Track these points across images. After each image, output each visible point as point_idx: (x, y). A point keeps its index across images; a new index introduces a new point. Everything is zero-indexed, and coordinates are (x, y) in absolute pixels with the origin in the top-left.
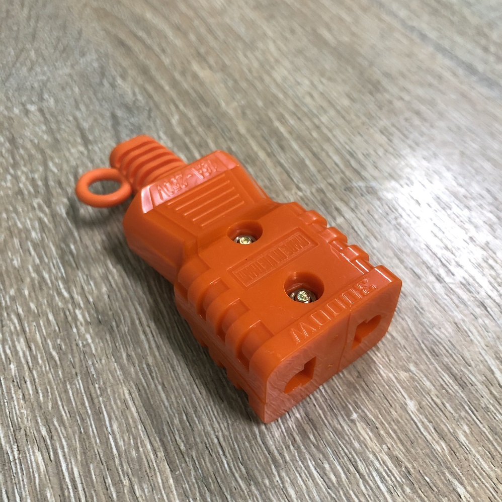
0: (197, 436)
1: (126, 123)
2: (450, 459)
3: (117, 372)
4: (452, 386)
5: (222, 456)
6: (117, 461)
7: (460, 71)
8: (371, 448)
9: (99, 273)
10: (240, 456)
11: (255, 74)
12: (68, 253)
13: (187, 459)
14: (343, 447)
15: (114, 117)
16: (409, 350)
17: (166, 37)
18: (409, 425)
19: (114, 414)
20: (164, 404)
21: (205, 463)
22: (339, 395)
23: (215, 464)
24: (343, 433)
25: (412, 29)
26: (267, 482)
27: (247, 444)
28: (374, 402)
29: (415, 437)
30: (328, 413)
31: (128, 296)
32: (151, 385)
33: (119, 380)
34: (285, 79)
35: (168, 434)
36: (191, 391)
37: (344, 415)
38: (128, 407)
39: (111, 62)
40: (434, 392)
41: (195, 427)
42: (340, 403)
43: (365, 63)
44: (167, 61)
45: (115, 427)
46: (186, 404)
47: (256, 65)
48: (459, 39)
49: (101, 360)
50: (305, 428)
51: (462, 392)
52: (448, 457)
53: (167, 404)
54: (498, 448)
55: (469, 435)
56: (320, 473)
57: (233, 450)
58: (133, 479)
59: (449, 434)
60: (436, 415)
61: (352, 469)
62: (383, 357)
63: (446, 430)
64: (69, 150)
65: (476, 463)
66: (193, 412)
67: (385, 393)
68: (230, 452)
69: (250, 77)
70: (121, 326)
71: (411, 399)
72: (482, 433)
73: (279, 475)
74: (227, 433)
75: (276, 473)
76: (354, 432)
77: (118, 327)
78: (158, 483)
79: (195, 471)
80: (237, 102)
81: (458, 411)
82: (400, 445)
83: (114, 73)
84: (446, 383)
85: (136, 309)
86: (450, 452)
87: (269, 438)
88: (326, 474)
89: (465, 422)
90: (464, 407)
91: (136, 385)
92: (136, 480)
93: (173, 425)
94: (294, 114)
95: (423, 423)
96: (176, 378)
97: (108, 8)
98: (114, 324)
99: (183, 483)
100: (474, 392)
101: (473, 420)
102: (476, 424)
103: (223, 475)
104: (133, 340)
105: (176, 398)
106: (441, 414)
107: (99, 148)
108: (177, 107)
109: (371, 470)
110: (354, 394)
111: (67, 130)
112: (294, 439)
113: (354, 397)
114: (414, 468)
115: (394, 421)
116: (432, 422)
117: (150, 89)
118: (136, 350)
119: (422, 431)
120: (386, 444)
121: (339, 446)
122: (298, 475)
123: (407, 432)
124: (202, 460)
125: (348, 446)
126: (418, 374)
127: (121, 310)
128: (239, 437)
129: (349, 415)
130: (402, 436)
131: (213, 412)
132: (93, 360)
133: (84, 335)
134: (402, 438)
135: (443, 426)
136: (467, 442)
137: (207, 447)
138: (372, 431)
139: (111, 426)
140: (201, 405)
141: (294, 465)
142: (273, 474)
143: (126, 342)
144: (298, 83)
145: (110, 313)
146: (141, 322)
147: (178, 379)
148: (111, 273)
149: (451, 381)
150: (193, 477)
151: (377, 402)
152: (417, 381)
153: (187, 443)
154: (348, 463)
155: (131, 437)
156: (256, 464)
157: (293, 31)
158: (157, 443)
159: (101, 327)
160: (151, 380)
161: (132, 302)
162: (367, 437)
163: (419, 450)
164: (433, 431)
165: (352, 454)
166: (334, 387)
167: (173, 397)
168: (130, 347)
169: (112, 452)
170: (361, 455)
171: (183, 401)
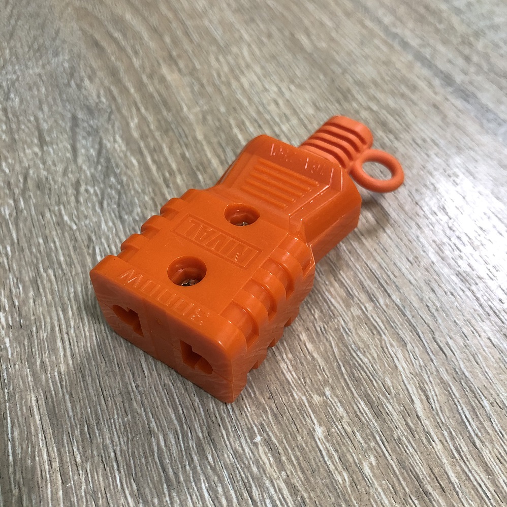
0: (94, 449)
1: (86, 125)
2: (350, 491)
3: (28, 379)
4: (366, 414)
5: (116, 471)
6: (11, 469)
7: (437, 82)
8: (269, 474)
9: (29, 276)
10: (134, 473)
11: (223, 79)
12: (3, 255)
13: (81, 472)
14: (241, 471)
15: (74, 118)
16: (328, 373)
17: (141, 38)
18: (313, 452)
19: (18, 420)
20: (68, 414)
21: (98, 477)
22: (247, 416)
23: (108, 479)
24: (243, 456)
25: (395, 36)
26: (156, 501)
27: (143, 460)
28: (281, 425)
29: (317, 466)
30: (232, 434)
31: (52, 301)
32: (59, 393)
33: (29, 386)
34: (252, 85)
35: (66, 445)
36: (97, 402)
37: (247, 438)
38: (32, 415)
39: (82, 63)
40: (346, 419)
41: (95, 439)
42: (246, 425)
43: (338, 70)
44: (137, 63)
45: (16, 434)
46: (90, 415)
47: (226, 69)
48: (441, 48)
49: (15, 365)
50: (205, 448)
51: (376, 421)
52: (349, 489)
53: (71, 414)
54: (403, 482)
55: (375, 468)
56: (212, 496)
57: (128, 466)
58: (23, 489)
59: (353, 465)
60: (344, 444)
61: (246, 495)
62: (299, 379)
63: (351, 460)
64: (24, 150)
65: (376, 497)
66: (95, 424)
67: (294, 416)
68: (125, 467)
69: (217, 82)
70: (41, 332)
71: (320, 425)
72: (389, 465)
73: (170, 495)
74: (125, 448)
75: (167, 493)
76: (254, 456)
77: (37, 332)
78: (47, 495)
79: (87, 485)
80: (200, 107)
81: (368, 441)
82: (299, 473)
83: (83, 74)
84: (360, 411)
85: (58, 315)
86: (351, 484)
87: (166, 456)
88: (217, 498)
89: (372, 453)
90: (375, 438)
91: (45, 393)
92: (26, 490)
93: (73, 436)
94: (256, 121)
95: (328, 451)
96: (85, 388)
97: (90, 8)
98: (34, 329)
99: (72, 496)
100: (389, 422)
101: (382, 451)
102: (385, 455)
103: (113, 491)
104: (50, 347)
105: (81, 408)
106: (349, 443)
107: (53, 149)
108: (138, 109)
109: (265, 497)
110: (262, 416)
111: (26, 130)
112: (192, 459)
113: (261, 419)
114: (310, 498)
115: (298, 447)
116: (338, 451)
117: (115, 91)
118: (50, 357)
119: (326, 460)
120: (285, 470)
121: (236, 470)
122: (189, 497)
123: (310, 460)
124: (95, 474)
125: (246, 470)
126: (333, 399)
127: (43, 316)
128: (136, 453)
129: (252, 437)
130: (303, 464)
131: (115, 425)
132: (7, 365)
133: (3, 338)
134: (303, 466)
135: (349, 457)
136: (371, 475)
137: (102, 461)
138: (273, 456)
139: (12, 433)
140: (104, 417)
141: (187, 486)
142: (164, 494)
143: (43, 349)
144: (266, 90)
145: (33, 318)
146: (60, 330)
147: (87, 389)
148: (41, 277)
149: (366, 409)
150: (83, 491)
151: (284, 425)
152: (330, 406)
153: (84, 455)
154: (242, 488)
155: (30, 446)
156: (148, 482)
157: (270, 36)
158: (54, 453)
159: (22, 331)
160: (60, 389)
161: (56, 307)
162: (267, 462)
163: (319, 480)
164: (337, 461)
165: (248, 479)
166: (243, 407)
167: (78, 407)
168: (45, 353)
169: (8, 460)
170: (258, 480)
171: (87, 412)
